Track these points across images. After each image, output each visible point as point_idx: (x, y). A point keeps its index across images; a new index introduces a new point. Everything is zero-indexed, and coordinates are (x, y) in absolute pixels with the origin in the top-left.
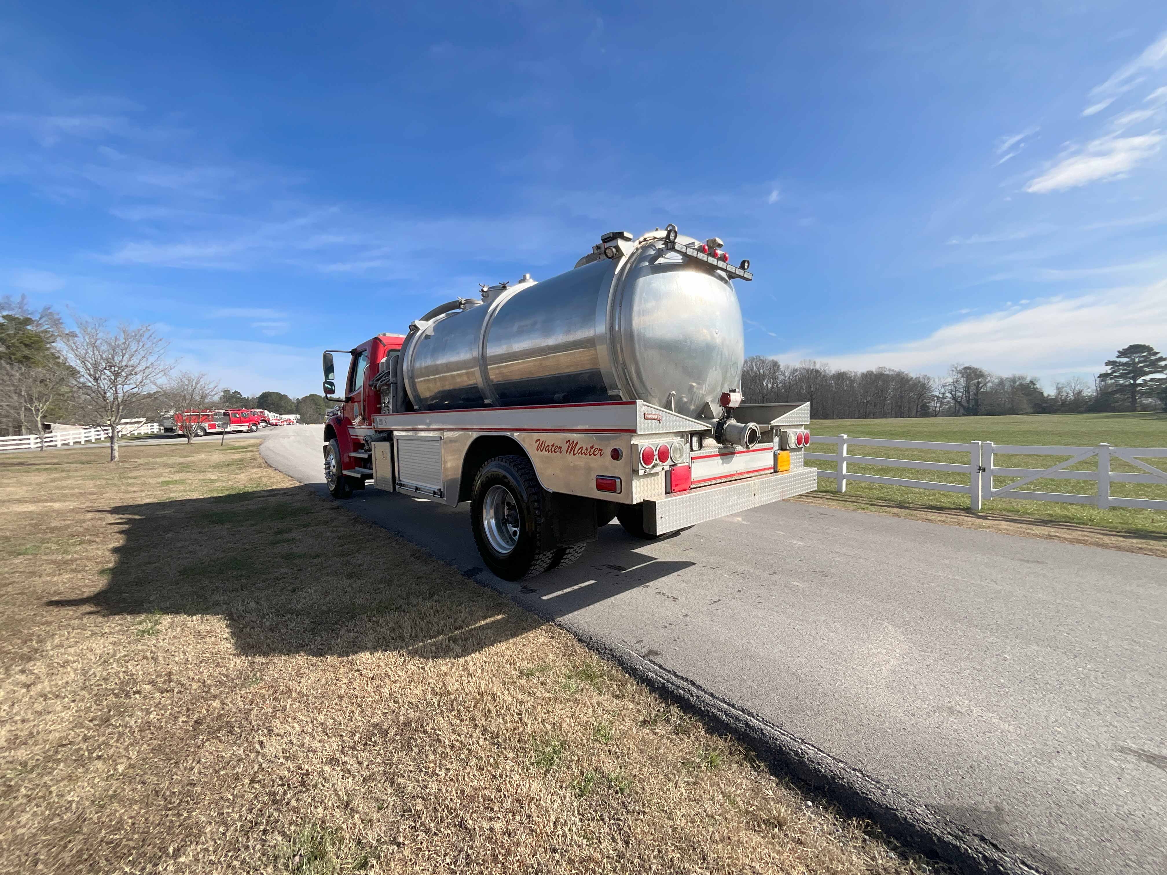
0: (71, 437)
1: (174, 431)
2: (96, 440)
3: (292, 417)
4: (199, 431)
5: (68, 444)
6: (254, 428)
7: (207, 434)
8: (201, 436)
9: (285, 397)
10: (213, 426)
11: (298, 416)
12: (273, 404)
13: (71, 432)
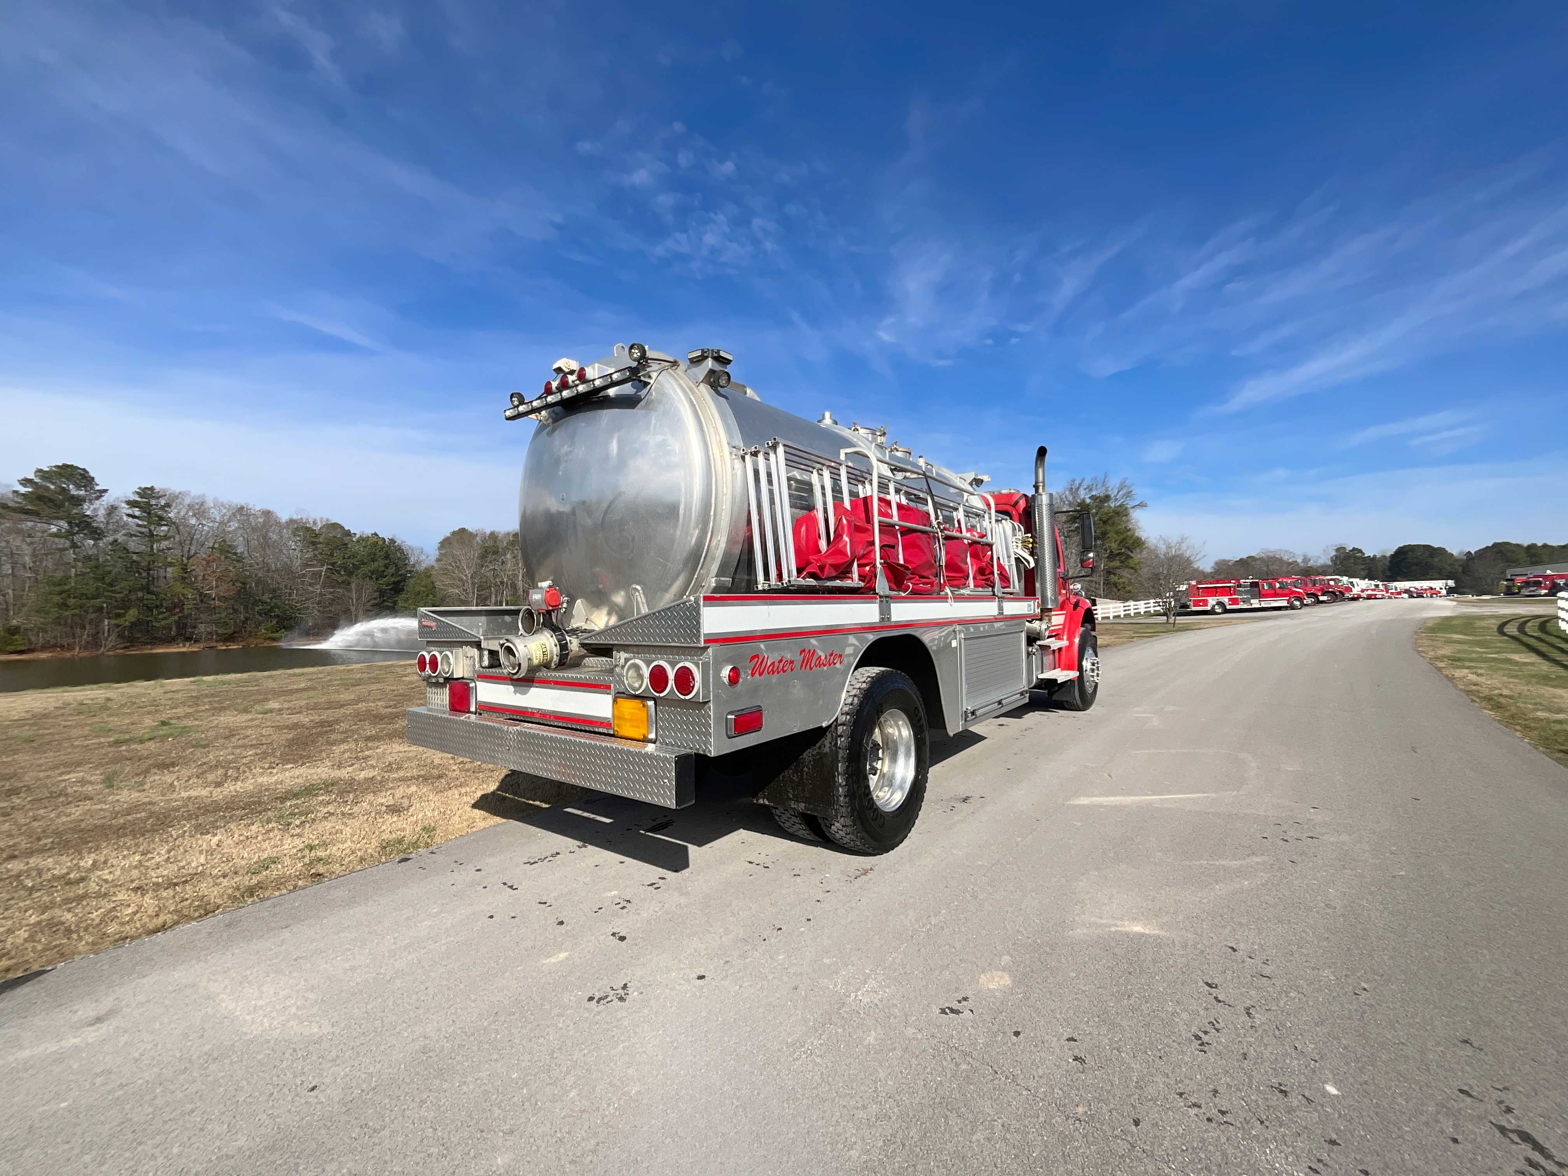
0: (1111, 610)
1: (1188, 607)
2: (1125, 615)
3: (1438, 584)
4: (1216, 607)
5: (1108, 618)
6: (1297, 603)
7: (1226, 611)
8: (1219, 614)
9: (1441, 551)
10: (1234, 601)
11: (1451, 583)
12: (1417, 564)
13: (1111, 606)
